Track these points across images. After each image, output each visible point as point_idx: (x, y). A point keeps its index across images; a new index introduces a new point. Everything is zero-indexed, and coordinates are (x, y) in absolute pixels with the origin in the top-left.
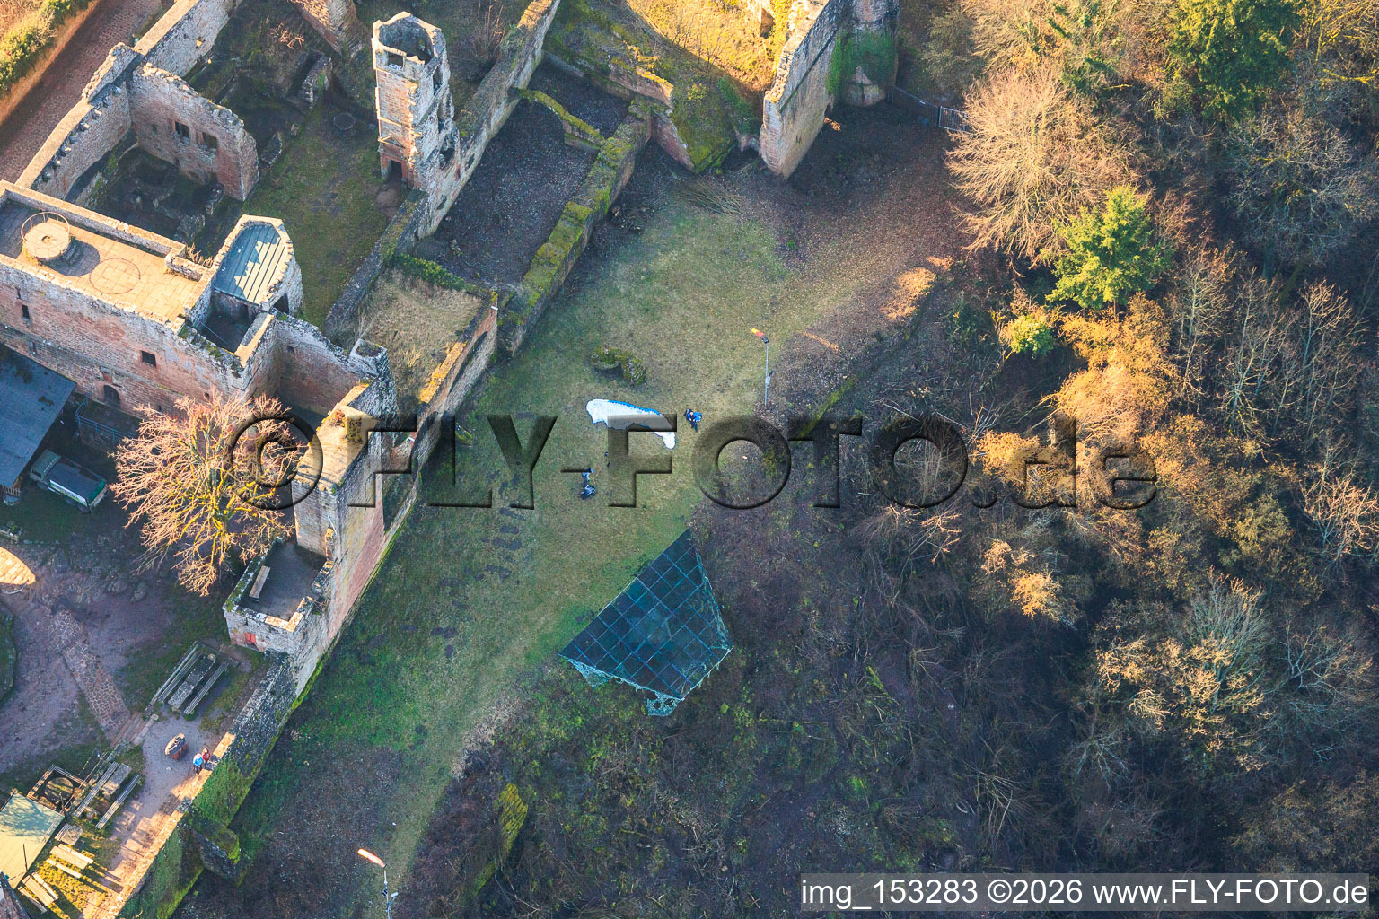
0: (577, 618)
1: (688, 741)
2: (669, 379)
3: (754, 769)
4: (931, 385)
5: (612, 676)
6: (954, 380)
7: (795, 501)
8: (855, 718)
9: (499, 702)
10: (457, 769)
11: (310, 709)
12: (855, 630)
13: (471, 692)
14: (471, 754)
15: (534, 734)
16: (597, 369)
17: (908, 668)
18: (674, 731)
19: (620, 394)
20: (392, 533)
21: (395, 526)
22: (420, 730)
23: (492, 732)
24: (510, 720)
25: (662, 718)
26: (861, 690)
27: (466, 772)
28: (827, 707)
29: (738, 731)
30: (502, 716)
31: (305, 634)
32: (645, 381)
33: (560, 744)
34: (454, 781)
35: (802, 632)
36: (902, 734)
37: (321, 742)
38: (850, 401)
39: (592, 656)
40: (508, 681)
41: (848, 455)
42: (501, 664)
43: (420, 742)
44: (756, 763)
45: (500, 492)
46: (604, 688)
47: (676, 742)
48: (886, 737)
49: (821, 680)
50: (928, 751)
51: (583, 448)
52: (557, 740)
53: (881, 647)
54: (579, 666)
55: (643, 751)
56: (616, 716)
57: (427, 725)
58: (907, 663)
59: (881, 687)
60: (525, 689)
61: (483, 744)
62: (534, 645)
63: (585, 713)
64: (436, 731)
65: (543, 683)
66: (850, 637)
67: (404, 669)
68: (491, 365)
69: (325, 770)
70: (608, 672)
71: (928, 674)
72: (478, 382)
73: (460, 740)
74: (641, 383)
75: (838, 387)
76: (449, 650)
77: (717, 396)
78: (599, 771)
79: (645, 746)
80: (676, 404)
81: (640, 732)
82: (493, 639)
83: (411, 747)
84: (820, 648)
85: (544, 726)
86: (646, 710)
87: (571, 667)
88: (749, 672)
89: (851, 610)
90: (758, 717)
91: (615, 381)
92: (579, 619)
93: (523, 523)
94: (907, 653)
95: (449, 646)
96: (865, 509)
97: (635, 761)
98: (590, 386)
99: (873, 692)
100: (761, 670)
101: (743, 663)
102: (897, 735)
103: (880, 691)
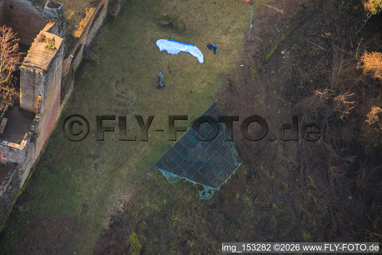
0: (161, 148)
1: (220, 212)
2: (197, 29)
3: (254, 228)
4: (331, 31)
5: (181, 178)
6: (342, 29)
7: (267, 89)
8: (303, 202)
9: (124, 191)
10: (106, 224)
11: (27, 196)
12: (300, 157)
13: (110, 186)
14: (113, 217)
15: (142, 207)
16: (159, 24)
17: (327, 177)
18: (213, 207)
19: (173, 37)
20: (62, 106)
21: (64, 103)
22: (84, 205)
23: (122, 205)
24: (131, 200)
25: (207, 201)
26: (305, 187)
27: (111, 226)
28: (288, 196)
29: (245, 208)
30: (127, 197)
31: (26, 153)
32: (185, 30)
33: (156, 213)
34: (105, 230)
35: (274, 157)
36: (327, 211)
37: (34, 211)
38: (291, 39)
39: (171, 167)
40: (128, 180)
41: (292, 67)
42: (124, 172)
43: (85, 212)
44: (255, 225)
45: (116, 86)
46: (176, 185)
47: (214, 212)
48: (319, 212)
49: (285, 182)
50: (341, 220)
51: (156, 64)
52: (154, 211)
53: (314, 166)
54: (164, 172)
55: (198, 218)
56: (184, 199)
57: (88, 203)
58: (327, 175)
59: (315, 187)
60: (137, 184)
61: (118, 212)
62: (140, 162)
63: (168, 197)
64: (93, 206)
65: (147, 181)
66: (299, 161)
67: (73, 175)
68: (104, 23)
69: (38, 225)
70: (179, 175)
71: (338, 180)
72: (99, 32)
73: (106, 210)
74: (183, 31)
75: (285, 32)
76: (96, 166)
77: (223, 37)
78: (176, 227)
79: (198, 215)
80: (202, 41)
81: (196, 208)
82: (119, 159)
83: (80, 214)
84: (283, 166)
85: (148, 204)
86: (198, 196)
87: (160, 173)
88: (249, 177)
89: (298, 146)
90: (254, 201)
91: (169, 31)
92: (162, 149)
93: (129, 101)
94: (327, 169)
95: (96, 163)
96: (302, 95)
97: (194, 223)
98: (157, 33)
99: (311, 189)
100: (255, 176)
101: (246, 173)
102: (324, 211)
103: (314, 189)
